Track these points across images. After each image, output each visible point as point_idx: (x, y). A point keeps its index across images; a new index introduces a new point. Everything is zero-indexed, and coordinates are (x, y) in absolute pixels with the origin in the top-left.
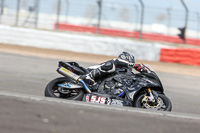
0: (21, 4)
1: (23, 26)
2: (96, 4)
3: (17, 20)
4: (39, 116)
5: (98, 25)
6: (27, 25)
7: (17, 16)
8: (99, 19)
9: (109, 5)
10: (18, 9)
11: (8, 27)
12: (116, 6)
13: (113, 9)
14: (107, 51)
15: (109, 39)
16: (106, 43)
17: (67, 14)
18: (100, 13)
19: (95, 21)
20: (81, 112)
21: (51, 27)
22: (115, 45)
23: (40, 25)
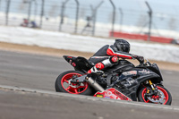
0: (80, 14)
1: (82, 34)
2: (147, 15)
3: (76, 29)
4: (95, 114)
5: (149, 33)
6: (85, 33)
7: (76, 25)
8: (150, 28)
9: (159, 15)
10: (77, 18)
11: (68, 35)
12: (165, 16)
13: (162, 19)
14: (156, 56)
15: (158, 46)
16: (155, 49)
17: (121, 23)
18: (150, 22)
19: (146, 30)
20: (133, 110)
21: (107, 35)
22: (164, 51)
23: (96, 34)
